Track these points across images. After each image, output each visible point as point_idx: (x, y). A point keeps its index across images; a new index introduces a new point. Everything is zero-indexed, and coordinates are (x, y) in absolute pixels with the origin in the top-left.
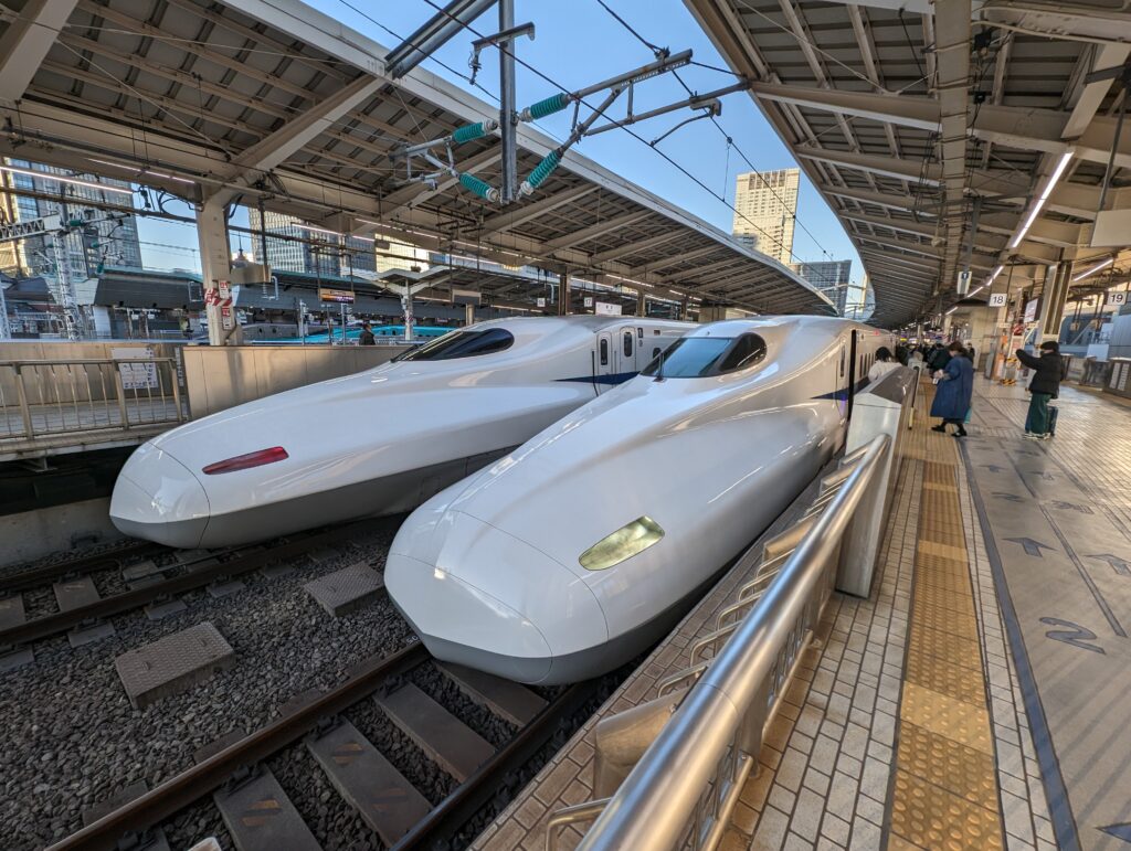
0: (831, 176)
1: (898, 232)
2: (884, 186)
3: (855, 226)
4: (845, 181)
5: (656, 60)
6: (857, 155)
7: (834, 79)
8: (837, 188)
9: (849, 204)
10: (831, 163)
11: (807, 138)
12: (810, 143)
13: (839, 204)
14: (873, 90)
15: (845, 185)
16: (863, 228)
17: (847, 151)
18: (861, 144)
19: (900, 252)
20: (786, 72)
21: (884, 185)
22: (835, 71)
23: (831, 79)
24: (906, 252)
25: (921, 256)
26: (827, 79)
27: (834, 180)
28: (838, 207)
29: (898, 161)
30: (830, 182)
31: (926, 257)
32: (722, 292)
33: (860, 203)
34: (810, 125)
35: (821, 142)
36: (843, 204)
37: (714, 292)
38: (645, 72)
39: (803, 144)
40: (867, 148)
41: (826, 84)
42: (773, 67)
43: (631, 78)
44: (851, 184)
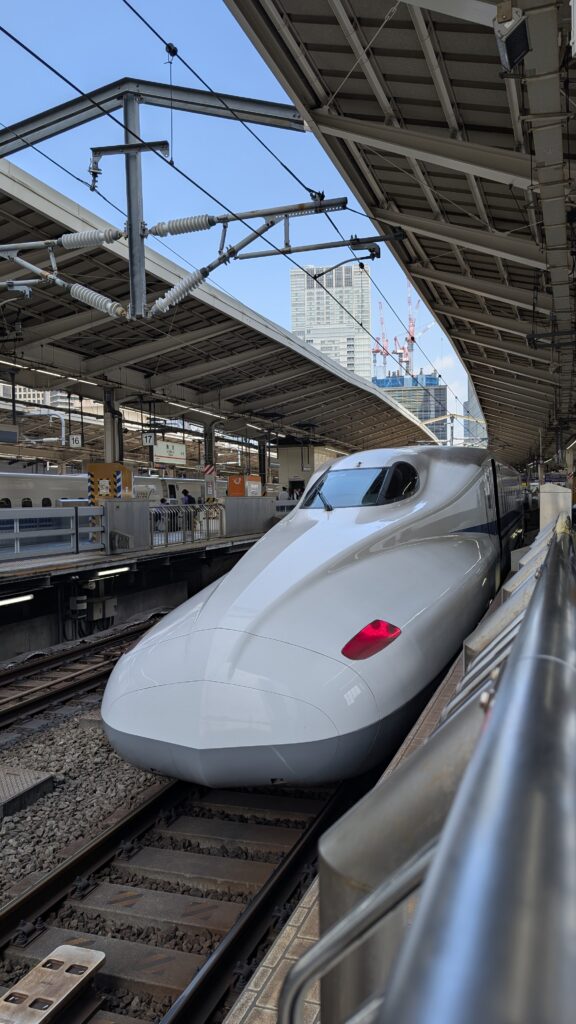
0: (441, 294)
1: (509, 355)
2: (493, 308)
3: (464, 347)
4: (456, 301)
5: (312, 201)
6: (469, 279)
7: (448, 213)
8: (448, 307)
9: (459, 324)
10: (443, 284)
11: (419, 258)
12: (422, 264)
13: (449, 322)
14: (483, 228)
15: (455, 304)
16: (473, 350)
17: (458, 273)
18: (472, 268)
19: (512, 376)
20: (403, 201)
21: (495, 308)
22: (448, 207)
23: (445, 213)
24: (518, 377)
25: (534, 381)
26: (442, 212)
27: (444, 298)
28: (449, 326)
29: (506, 288)
30: (440, 301)
31: (540, 382)
32: (308, 426)
33: (470, 323)
34: (423, 247)
35: (433, 262)
36: (453, 323)
37: (299, 426)
38: (301, 209)
39: (416, 265)
40: (477, 272)
41: (441, 217)
42: (390, 197)
43: (287, 212)
44: (461, 303)
